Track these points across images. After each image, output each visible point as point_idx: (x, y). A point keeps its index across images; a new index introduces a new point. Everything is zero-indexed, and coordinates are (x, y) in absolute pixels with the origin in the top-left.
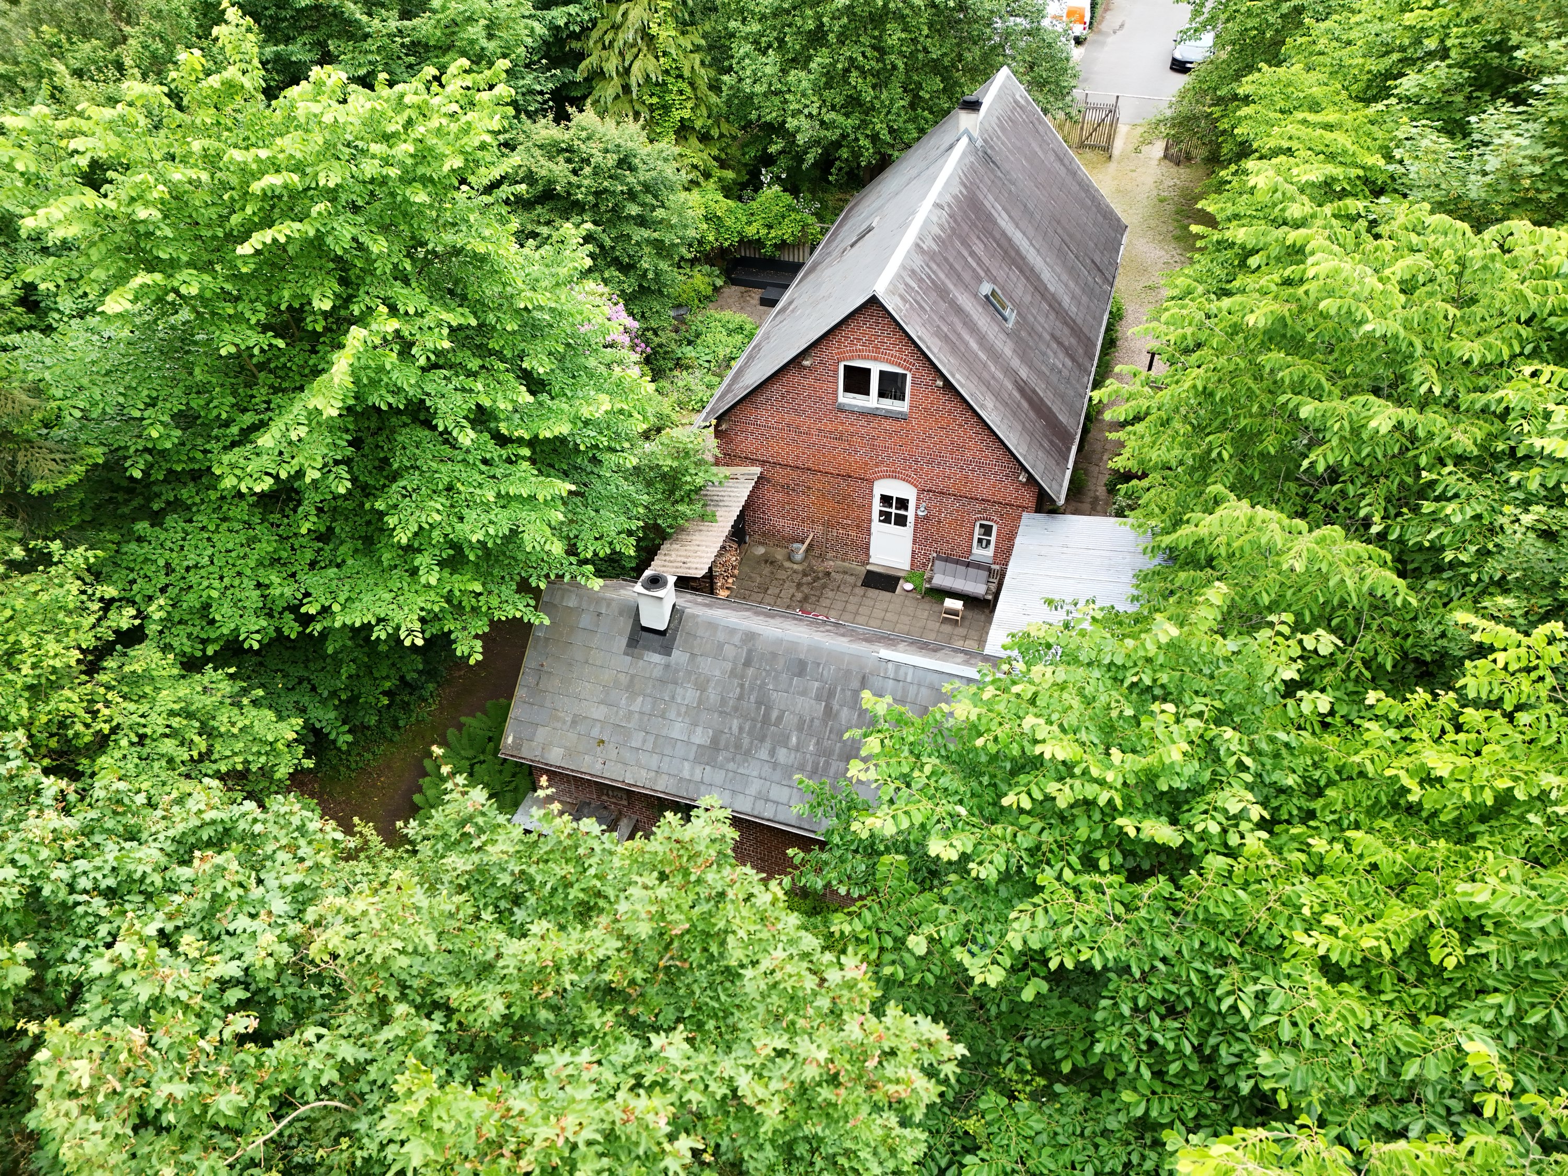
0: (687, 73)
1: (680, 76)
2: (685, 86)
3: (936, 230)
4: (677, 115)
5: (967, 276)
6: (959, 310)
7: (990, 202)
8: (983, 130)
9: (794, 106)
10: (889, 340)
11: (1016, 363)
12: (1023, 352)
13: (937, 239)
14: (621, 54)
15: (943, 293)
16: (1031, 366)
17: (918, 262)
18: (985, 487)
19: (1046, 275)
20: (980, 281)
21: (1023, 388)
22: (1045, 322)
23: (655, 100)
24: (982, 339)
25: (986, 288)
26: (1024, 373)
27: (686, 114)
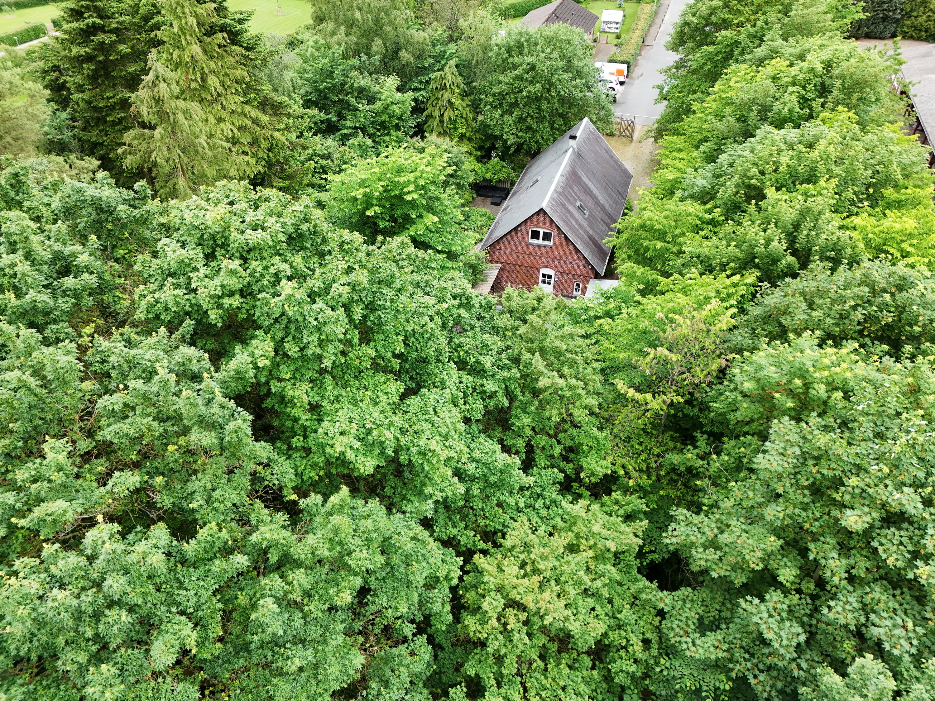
0: (464, 116)
1: (462, 117)
2: (464, 121)
3: (561, 184)
4: (460, 131)
5: (572, 200)
6: (569, 211)
7: (580, 172)
8: (578, 145)
9: (507, 130)
10: (546, 221)
11: (588, 229)
12: (591, 225)
13: (562, 187)
14: (440, 109)
15: (564, 206)
16: (593, 230)
17: (556, 196)
18: (577, 271)
19: (600, 198)
20: (576, 201)
21: (590, 237)
22: (599, 214)
23: (452, 126)
24: (577, 221)
25: (578, 204)
26: (591, 232)
27: (464, 131)
